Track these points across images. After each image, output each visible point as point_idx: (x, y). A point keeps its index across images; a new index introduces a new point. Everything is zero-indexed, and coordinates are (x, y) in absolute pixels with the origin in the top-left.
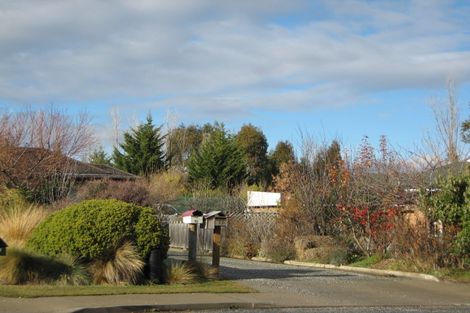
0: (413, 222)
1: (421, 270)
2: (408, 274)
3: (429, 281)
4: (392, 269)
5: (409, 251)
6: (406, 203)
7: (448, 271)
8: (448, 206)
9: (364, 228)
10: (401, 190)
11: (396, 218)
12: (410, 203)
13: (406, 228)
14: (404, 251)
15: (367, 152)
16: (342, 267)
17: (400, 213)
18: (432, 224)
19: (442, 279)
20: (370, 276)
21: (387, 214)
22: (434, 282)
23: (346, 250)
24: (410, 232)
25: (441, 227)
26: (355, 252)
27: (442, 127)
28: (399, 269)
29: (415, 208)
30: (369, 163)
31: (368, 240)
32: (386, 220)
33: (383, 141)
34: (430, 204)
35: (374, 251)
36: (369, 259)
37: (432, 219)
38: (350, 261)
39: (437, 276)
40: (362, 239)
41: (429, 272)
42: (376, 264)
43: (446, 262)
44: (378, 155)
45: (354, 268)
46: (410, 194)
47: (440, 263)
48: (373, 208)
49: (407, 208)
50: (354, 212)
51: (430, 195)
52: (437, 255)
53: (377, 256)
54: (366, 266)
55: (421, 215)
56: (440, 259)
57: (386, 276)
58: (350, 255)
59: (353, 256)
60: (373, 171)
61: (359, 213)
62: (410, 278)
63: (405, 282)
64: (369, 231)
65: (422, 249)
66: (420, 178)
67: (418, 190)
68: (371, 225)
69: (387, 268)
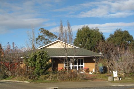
0: (22, 67)
1: (24, 80)
2: (21, 81)
3: (27, 83)
4: (17, 80)
5: (21, 75)
6: (20, 61)
7: (32, 80)
8: (32, 62)
9: (8, 68)
10: (19, 58)
11: (17, 66)
12: (21, 61)
13: (20, 68)
14: (20, 75)
15: (9, 47)
16: (2, 80)
17: (19, 64)
18: (27, 67)
19: (30, 82)
20: (10, 82)
21: (15, 64)
22: (28, 83)
23: (3, 75)
24: (21, 69)
25: (30, 68)
26: (6, 76)
27: (30, 40)
28: (18, 80)
29: (23, 63)
30: (10, 50)
31: (9, 72)
32: (15, 66)
33: (13, 44)
34: (27, 61)
35: (11, 75)
36: (10, 78)
37: (27, 66)
38: (4, 78)
39: (29, 82)
40: (8, 72)
41: (27, 81)
42: (12, 79)
43: (32, 77)
44: (12, 48)
45: (6, 80)
46: (21, 59)
47: (30, 78)
48: (11, 63)
49: (20, 63)
50: (5, 64)
51: (27, 59)
52: (29, 76)
53: (12, 76)
54: (9, 79)
55: (24, 64)
56: (30, 77)
57: (15, 82)
58: (4, 77)
59: (5, 77)
60: (11, 52)
61: (7, 64)
62: (22, 83)
63: (20, 83)
64: (10, 69)
65: (25, 74)
66: (24, 54)
67: (24, 58)
68: (10, 68)
69: (15, 80)
